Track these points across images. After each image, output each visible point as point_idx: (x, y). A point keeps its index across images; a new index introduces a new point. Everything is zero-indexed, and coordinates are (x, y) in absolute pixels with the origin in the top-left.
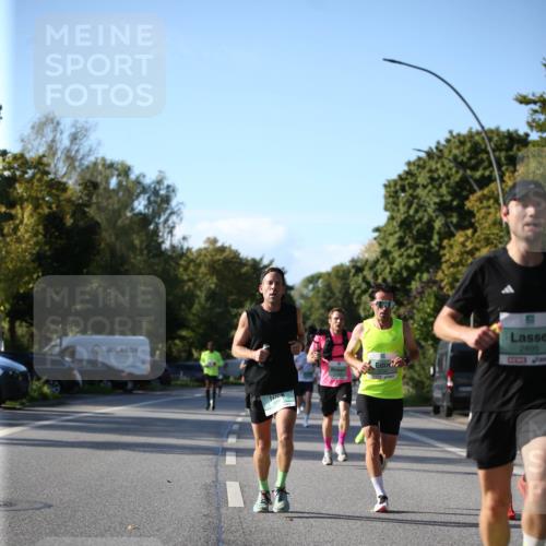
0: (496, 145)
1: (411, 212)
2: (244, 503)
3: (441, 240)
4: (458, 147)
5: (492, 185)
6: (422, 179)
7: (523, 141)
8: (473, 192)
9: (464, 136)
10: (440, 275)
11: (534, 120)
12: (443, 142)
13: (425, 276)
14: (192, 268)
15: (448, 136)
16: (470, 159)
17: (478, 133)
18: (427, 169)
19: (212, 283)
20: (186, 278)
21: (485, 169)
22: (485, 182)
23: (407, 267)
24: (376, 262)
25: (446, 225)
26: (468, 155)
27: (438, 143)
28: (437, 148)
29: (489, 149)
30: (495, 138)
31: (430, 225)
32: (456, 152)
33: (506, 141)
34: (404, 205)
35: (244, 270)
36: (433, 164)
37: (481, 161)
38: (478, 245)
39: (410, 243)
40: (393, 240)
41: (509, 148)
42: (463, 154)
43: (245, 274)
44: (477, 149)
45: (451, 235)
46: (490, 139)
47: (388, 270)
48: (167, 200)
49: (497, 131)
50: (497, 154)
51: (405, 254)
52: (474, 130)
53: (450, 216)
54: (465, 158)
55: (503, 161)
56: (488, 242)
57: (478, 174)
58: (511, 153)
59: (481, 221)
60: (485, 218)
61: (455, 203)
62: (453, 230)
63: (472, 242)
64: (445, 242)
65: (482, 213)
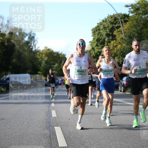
0: (121, 17)
1: (99, 37)
2: (57, 115)
3: (107, 43)
4: (110, 19)
5: (120, 28)
6: (101, 27)
7: (127, 16)
8: (115, 30)
9: (112, 16)
11: (130, 11)
12: (107, 18)
14: (41, 55)
15: (108, 16)
16: (114, 21)
17: (116, 15)
18: (103, 25)
19: (46, 59)
20: (39, 58)
21: (118, 24)
22: (118, 27)
23: (99, 52)
24: (90, 51)
25: (109, 40)
26: (113, 20)
27: (105, 18)
28: (105, 19)
29: (119, 19)
30: (120, 16)
31: (104, 40)
32: (110, 20)
33: (123, 16)
34: (97, 35)
35: (55, 55)
36: (104, 24)
37: (117, 22)
38: (117, 44)
39: (99, 45)
40: (95, 45)
41: (124, 18)
42: (112, 20)
43: (55, 56)
44: (116, 19)
45: (110, 42)
46: (119, 16)
47: (94, 53)
48: (33, 37)
49: (121, 14)
50: (121, 20)
51: (98, 48)
52: (115, 14)
53: (110, 37)
54: (111, 22)
55: (123, 21)
56: (120, 43)
57: (116, 25)
58: (125, 19)
59: (118, 38)
60: (119, 37)
61: (111, 34)
62: (110, 41)
63: (116, 44)
64: (109, 44)
65: (118, 35)
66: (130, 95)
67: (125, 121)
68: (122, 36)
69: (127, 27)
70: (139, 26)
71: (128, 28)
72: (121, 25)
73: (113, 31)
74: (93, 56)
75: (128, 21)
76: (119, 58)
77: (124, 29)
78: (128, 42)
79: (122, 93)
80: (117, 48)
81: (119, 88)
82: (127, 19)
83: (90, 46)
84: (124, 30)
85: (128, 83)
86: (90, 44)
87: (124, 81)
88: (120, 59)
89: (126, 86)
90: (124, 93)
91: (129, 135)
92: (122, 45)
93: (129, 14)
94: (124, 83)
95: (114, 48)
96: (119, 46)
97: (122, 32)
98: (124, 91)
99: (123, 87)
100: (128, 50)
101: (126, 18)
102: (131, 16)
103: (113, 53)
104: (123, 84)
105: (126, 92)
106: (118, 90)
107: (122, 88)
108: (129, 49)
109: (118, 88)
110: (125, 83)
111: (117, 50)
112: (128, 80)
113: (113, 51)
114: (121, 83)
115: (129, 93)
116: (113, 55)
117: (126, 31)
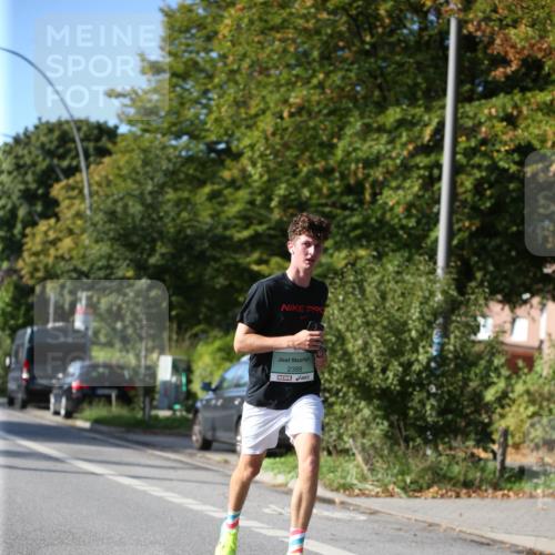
0: (85, 135)
3: (24, 228)
4: (46, 135)
5: (78, 175)
6: (7, 165)
7: (111, 133)
8: (58, 180)
9: (53, 125)
10: (20, 264)
11: (123, 113)
12: (31, 128)
13: (5, 265)
16: (58, 147)
17: (67, 122)
18: (14, 154)
21: (73, 158)
22: (71, 171)
25: (30, 213)
26: (56, 143)
28: (25, 134)
29: (77, 139)
30: (85, 128)
31: (13, 212)
32: (43, 139)
33: (96, 132)
36: (20, 151)
37: (69, 151)
38: (61, 235)
41: (98, 139)
42: (51, 142)
44: (65, 138)
45: (34, 224)
49: (86, 122)
50: (85, 144)
52: (63, 119)
53: (35, 205)
54: (52, 147)
55: (91, 151)
56: (71, 232)
57: (65, 164)
58: (100, 144)
59: (65, 211)
60: (69, 208)
61: (40, 191)
62: (36, 218)
63: (55, 231)
64: (28, 231)
65: (67, 202)
66: (91, 430)
68: (83, 207)
69: (103, 173)
71: (106, 177)
72: (83, 164)
73: (50, 182)
75: (109, 153)
77: (92, 181)
79: (59, 420)
80: (57, 250)
81: (52, 400)
82: (110, 146)
84: (90, 185)
89: (79, 394)
90: (69, 422)
92: (78, 238)
93: (116, 127)
95: (48, 250)
96: (67, 243)
97: (81, 191)
98: (69, 415)
99: (67, 399)
101: (104, 139)
102: (123, 135)
103: (41, 266)
104: (66, 387)
105: (76, 418)
106: (48, 408)
107: (64, 401)
109: (48, 401)
111: (56, 257)
113: (42, 257)
114: (62, 382)
115: (87, 425)
116: (40, 274)
117: (100, 189)
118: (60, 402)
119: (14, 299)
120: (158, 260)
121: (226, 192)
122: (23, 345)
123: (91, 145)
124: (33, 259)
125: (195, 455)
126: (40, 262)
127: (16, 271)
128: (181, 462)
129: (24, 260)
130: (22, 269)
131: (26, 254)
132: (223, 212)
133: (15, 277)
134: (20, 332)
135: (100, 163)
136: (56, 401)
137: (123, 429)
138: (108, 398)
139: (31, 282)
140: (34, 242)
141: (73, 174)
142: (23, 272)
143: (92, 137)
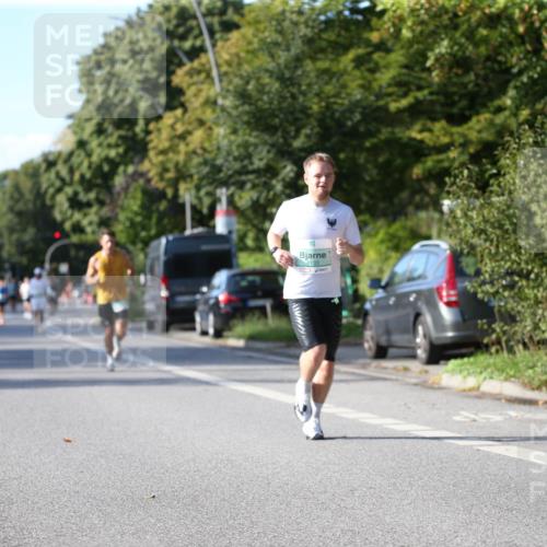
0: (207, 10)
3: (147, 124)
4: (162, 14)
5: (203, 55)
7: (237, 5)
8: (181, 64)
10: (146, 166)
12: (144, 8)
13: (131, 169)
16: (178, 26)
21: (196, 37)
22: (195, 53)
23: (107, 159)
24: (71, 154)
26: (174, 22)
27: (139, 10)
29: (199, 15)
37: (190, 30)
38: (190, 128)
39: (110, 129)
40: (90, 127)
41: (223, 12)
42: (169, 21)
44: (184, 16)
45: (159, 118)
46: (200, 3)
47: (86, 164)
50: (209, 19)
51: (105, 143)
54: (171, 27)
55: (217, 27)
56: (201, 123)
57: (187, 45)
58: (225, 18)
60: (196, 95)
63: (183, 124)
64: (152, 126)
65: (193, 89)
66: (245, 349)
67: (214, 462)
68: (212, 93)
69: (234, 50)
70: (288, 50)
71: (237, 55)
72: (208, 43)
74: (82, 177)
75: (237, 26)
76: (198, 188)
77: (220, 61)
78: (238, 116)
79: (208, 341)
80: (187, 145)
81: (198, 318)
82: (236, 18)
83: (69, 133)
84: (218, 66)
85: (234, 298)
86: (69, 127)
87: (219, 288)
88: (203, 192)
89: (229, 309)
90: (220, 342)
91: (230, 523)
92: (210, 128)
94: (217, 298)
95: (177, 146)
96: (198, 135)
97: (209, 76)
98: (218, 334)
99: (215, 316)
100: (236, 154)
101: (230, 11)
102: (249, 5)
103: (170, 166)
104: (212, 302)
105: (228, 337)
106: (194, 329)
107: (211, 318)
108: (239, 146)
109: (193, 321)
110: (222, 297)
111: (187, 154)
112: (237, 283)
113: (171, 155)
114: (206, 296)
115: (241, 343)
116: (171, 175)
117: (230, 70)
118: (207, 319)
119: (143, 206)
120: (304, 143)
121: (376, 56)
122: (158, 258)
123: (216, 20)
124: (161, 158)
125: (369, 364)
126: (168, 160)
127: (142, 175)
128: (353, 374)
129: (150, 161)
130: (149, 171)
131: (152, 154)
132: (375, 80)
133: (141, 181)
134: (154, 244)
135: (227, 40)
136: (202, 318)
137: (283, 344)
138: (262, 309)
139: (161, 185)
140: (160, 140)
141: (197, 56)
142: (151, 174)
143: (216, 11)
